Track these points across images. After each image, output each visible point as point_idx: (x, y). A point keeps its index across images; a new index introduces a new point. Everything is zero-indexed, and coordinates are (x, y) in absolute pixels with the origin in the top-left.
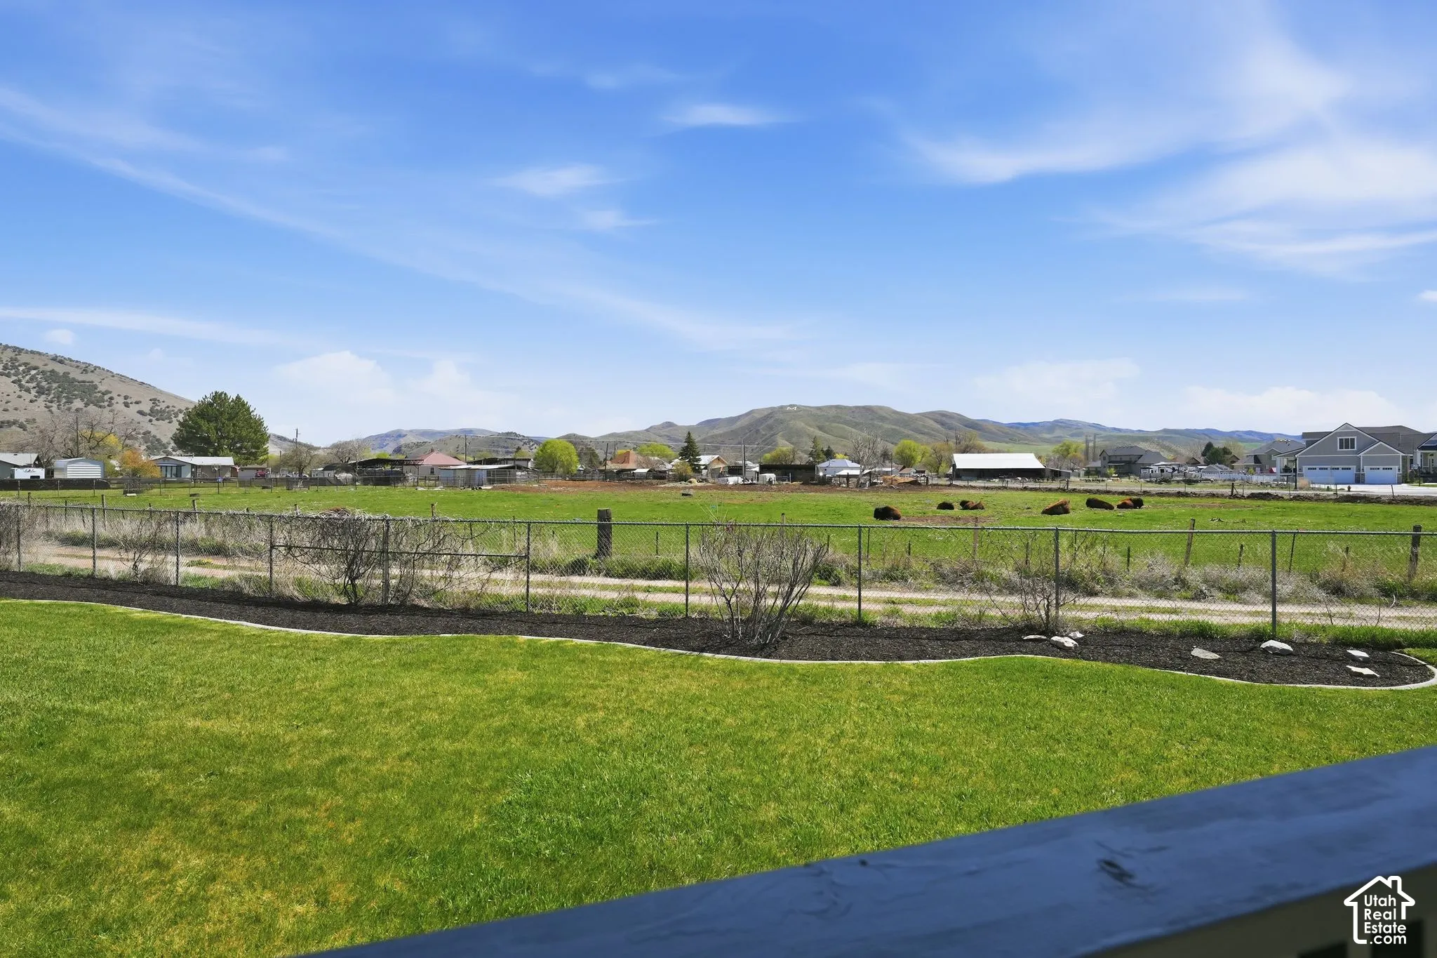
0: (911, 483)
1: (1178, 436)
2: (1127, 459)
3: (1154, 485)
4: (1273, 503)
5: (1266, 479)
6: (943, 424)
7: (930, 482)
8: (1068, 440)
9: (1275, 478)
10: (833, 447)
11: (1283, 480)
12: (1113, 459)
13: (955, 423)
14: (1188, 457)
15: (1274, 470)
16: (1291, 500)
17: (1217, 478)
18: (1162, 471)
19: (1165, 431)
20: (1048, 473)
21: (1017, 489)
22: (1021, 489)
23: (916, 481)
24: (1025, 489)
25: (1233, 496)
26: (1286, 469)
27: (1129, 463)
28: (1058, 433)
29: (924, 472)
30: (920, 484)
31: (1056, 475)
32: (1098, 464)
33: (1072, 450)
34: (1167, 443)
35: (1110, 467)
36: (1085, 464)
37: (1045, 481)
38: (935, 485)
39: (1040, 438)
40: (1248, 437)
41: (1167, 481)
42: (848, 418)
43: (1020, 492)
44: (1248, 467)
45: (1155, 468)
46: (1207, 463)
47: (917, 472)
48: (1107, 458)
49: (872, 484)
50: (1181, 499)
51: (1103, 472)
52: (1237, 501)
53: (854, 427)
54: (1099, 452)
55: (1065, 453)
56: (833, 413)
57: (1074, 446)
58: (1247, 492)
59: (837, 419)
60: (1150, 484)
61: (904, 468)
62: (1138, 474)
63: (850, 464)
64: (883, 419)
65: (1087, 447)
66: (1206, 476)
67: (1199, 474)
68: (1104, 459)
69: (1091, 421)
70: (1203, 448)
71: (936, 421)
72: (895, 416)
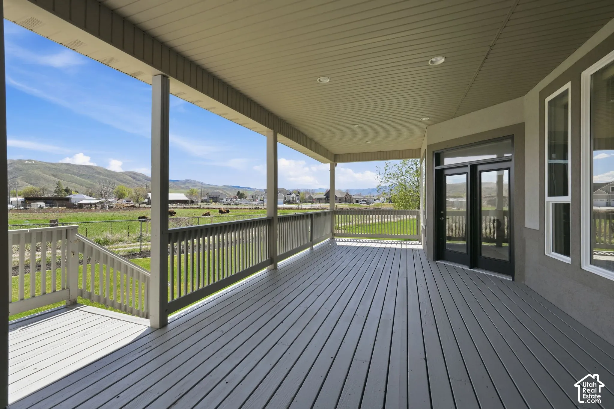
0: (132, 206)
1: (228, 188)
2: (216, 196)
3: (226, 206)
4: (260, 210)
5: (256, 203)
6: (134, 178)
7: (141, 206)
8: (192, 188)
9: (258, 203)
10: (69, 188)
11: (260, 203)
12: (211, 196)
13: (141, 178)
14: (233, 196)
15: (257, 200)
16: (264, 209)
17: (243, 203)
18: (227, 201)
19: (225, 186)
20: (189, 202)
21: (181, 208)
22: (183, 208)
23: (134, 205)
24: (185, 208)
25: (250, 209)
26: (261, 200)
27: (216, 198)
28: (187, 185)
29: (131, 201)
30: (136, 207)
31: (193, 202)
32: (206, 198)
33: (194, 192)
34: (225, 191)
35: (210, 199)
36: (201, 198)
37: (189, 205)
38: (143, 207)
39: (180, 187)
40: (248, 189)
41: (229, 204)
42: (76, 171)
43: (183, 209)
44: (250, 199)
45: (225, 200)
46: (239, 198)
47: (127, 201)
48: (209, 196)
49: (110, 207)
50: (237, 210)
51: (207, 201)
52: (251, 210)
53: (79, 176)
54: (206, 193)
55: (192, 193)
56: (64, 167)
57: (195, 191)
58: (254, 207)
59: (66, 171)
60: (224, 205)
61: (119, 199)
62: (219, 202)
63: (86, 197)
64: (99, 173)
65: (201, 191)
66: (240, 202)
67: (238, 202)
68: (208, 196)
69: (199, 181)
70: (237, 193)
71: (130, 176)
72: (106, 172)
